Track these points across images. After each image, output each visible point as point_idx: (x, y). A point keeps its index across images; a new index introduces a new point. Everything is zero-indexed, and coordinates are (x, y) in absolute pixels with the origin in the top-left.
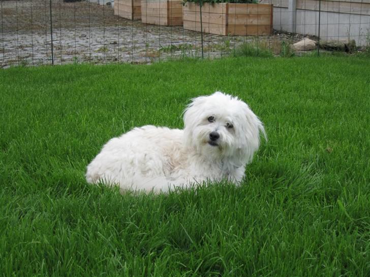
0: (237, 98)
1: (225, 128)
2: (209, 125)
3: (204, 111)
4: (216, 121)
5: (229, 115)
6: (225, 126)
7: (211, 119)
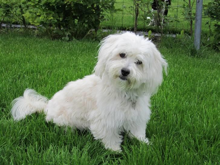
0: (147, 39)
1: (135, 65)
2: (121, 60)
3: (116, 47)
4: (128, 57)
5: (140, 53)
6: (135, 63)
7: (123, 56)
